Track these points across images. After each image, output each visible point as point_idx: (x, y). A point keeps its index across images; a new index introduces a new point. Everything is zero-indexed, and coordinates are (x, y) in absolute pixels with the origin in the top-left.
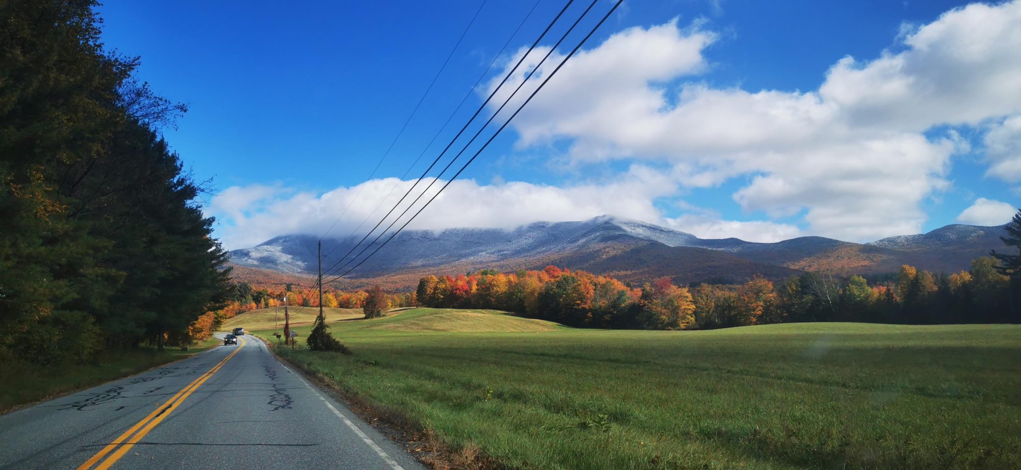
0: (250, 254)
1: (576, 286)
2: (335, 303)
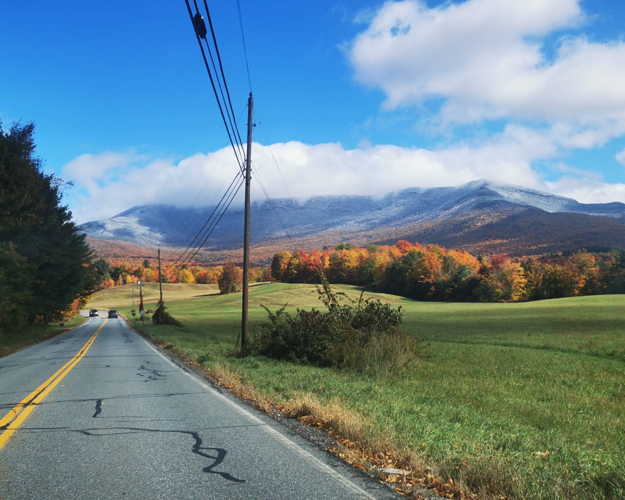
0: (106, 226)
1: (420, 262)
2: (192, 279)
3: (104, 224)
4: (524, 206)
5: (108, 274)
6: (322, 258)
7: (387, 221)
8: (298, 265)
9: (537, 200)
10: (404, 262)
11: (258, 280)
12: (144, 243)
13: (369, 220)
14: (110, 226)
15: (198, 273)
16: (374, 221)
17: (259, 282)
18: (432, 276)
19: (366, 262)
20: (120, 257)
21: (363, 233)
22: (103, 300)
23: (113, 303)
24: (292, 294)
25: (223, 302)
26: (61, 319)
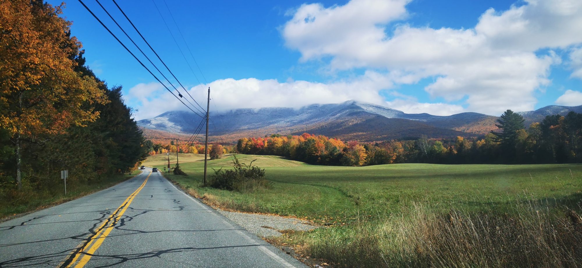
1: (313, 144)
2: (196, 151)
3: (151, 121)
4: (375, 115)
5: (152, 148)
6: (264, 141)
7: (301, 122)
8: (251, 145)
9: (382, 111)
10: (305, 144)
11: (231, 152)
12: (172, 131)
13: (291, 121)
14: (154, 122)
15: (199, 148)
16: (295, 121)
17: (231, 153)
18: (319, 152)
19: (286, 144)
20: (159, 138)
21: (288, 128)
22: (149, 161)
23: (155, 163)
24: (247, 160)
25: (211, 164)
26: (129, 172)
